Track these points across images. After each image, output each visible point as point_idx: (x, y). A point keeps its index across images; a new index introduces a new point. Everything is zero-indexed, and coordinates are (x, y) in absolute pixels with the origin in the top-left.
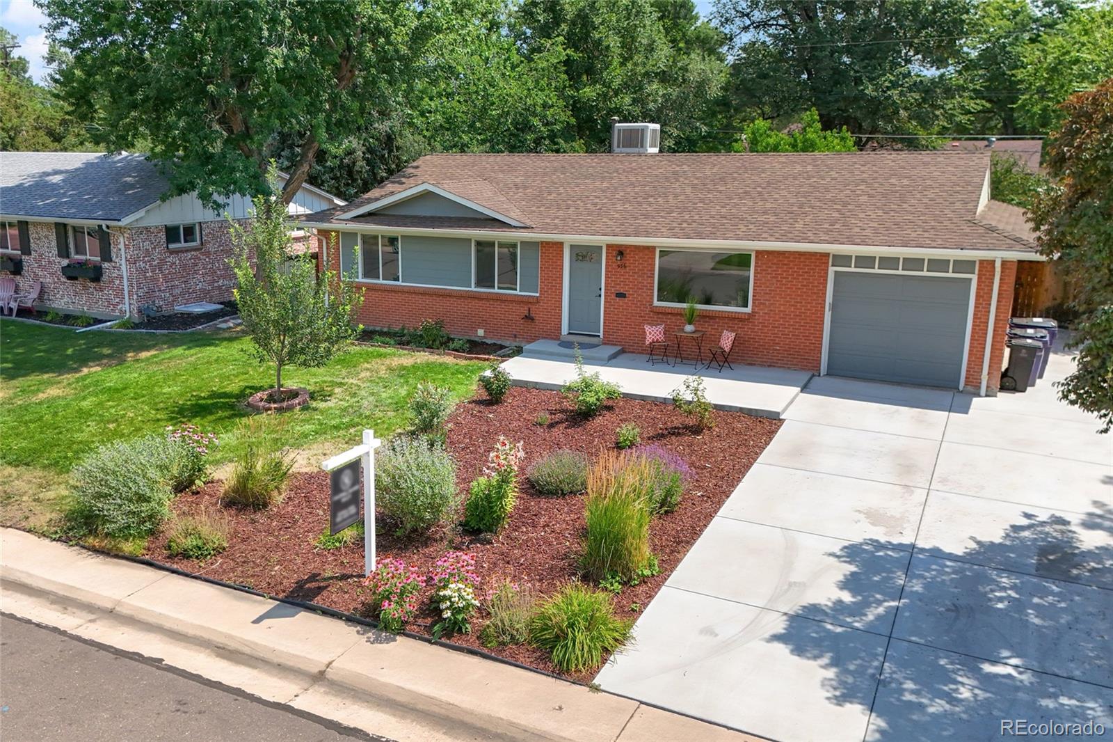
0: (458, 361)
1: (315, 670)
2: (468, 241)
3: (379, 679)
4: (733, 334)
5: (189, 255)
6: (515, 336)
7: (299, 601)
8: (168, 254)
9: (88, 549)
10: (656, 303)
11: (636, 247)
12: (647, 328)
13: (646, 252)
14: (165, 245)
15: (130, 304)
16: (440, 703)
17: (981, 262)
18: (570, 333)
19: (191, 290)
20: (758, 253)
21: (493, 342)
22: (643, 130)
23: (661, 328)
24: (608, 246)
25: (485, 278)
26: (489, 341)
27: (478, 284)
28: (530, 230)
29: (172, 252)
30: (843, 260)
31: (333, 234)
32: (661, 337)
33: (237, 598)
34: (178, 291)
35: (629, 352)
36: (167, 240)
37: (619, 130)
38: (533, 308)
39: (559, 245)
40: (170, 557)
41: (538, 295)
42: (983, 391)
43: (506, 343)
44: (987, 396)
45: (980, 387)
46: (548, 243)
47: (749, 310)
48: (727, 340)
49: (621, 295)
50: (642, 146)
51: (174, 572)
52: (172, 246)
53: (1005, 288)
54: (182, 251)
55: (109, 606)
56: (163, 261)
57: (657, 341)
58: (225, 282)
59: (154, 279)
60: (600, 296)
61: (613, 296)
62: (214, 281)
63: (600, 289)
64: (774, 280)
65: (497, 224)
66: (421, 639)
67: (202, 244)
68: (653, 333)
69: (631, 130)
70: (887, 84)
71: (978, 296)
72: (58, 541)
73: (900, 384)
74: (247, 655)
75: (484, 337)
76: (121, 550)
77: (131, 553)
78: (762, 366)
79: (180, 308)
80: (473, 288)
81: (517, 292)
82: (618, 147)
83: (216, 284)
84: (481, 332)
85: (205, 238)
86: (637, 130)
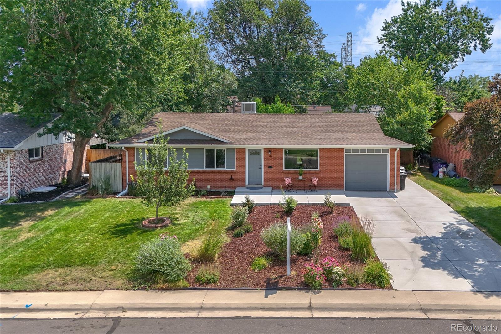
0: (207, 200)
1: (307, 306)
2: (202, 149)
3: (333, 303)
4: (317, 179)
5: (37, 163)
6: (225, 187)
7: (273, 288)
8: (29, 163)
9: (159, 290)
10: (284, 169)
11: (275, 149)
12: (285, 179)
13: (280, 150)
14: (28, 159)
15: (11, 190)
16: (359, 305)
17: (391, 149)
18: (249, 184)
19: (37, 181)
20: (320, 149)
21: (214, 190)
22: (253, 105)
23: (290, 178)
24: (265, 149)
25: (210, 164)
26: (213, 190)
27: (207, 167)
28: (234, 144)
29: (31, 162)
30: (348, 150)
31: (140, 149)
32: (290, 182)
33: (246, 292)
34: (32, 182)
35: (275, 189)
36: (29, 156)
37: (243, 104)
38: (233, 175)
39: (244, 149)
40: (201, 285)
41: (235, 169)
42: (396, 191)
43: (221, 190)
44: (397, 192)
45: (395, 190)
46: (239, 149)
47: (318, 169)
48: (315, 181)
49: (270, 167)
50: (253, 111)
51: (208, 289)
52: (31, 159)
53: (398, 157)
54: (35, 162)
55: (199, 306)
56: (27, 167)
57: (290, 184)
58: (51, 176)
59: (24, 176)
60: (261, 168)
61: (267, 168)
62: (47, 175)
63: (261, 166)
64: (327, 159)
65: (218, 142)
66: (330, 289)
67: (42, 157)
68: (288, 181)
69: (248, 104)
70: (294, 86)
71: (391, 160)
72: (138, 290)
73: (369, 191)
74: (276, 308)
75: (211, 189)
76: (178, 286)
77: (183, 286)
78: (324, 189)
79: (33, 190)
80: (205, 169)
81: (226, 169)
82: (243, 111)
83: (47, 177)
84: (209, 187)
85: (44, 154)
86: (250, 104)
